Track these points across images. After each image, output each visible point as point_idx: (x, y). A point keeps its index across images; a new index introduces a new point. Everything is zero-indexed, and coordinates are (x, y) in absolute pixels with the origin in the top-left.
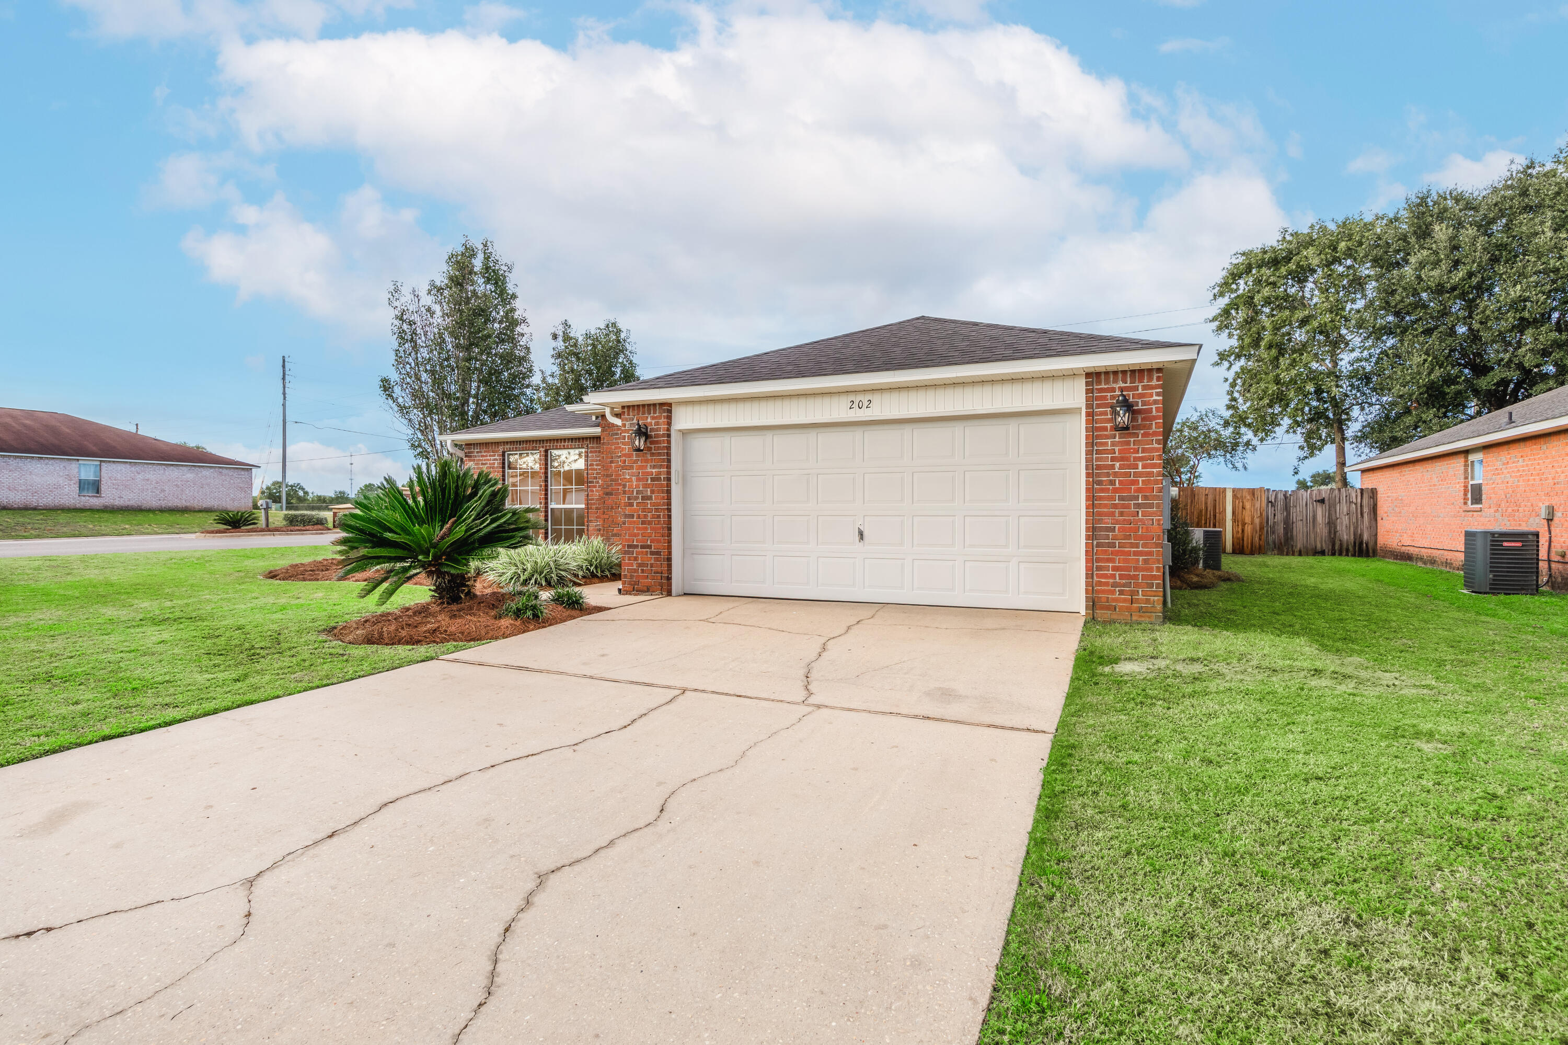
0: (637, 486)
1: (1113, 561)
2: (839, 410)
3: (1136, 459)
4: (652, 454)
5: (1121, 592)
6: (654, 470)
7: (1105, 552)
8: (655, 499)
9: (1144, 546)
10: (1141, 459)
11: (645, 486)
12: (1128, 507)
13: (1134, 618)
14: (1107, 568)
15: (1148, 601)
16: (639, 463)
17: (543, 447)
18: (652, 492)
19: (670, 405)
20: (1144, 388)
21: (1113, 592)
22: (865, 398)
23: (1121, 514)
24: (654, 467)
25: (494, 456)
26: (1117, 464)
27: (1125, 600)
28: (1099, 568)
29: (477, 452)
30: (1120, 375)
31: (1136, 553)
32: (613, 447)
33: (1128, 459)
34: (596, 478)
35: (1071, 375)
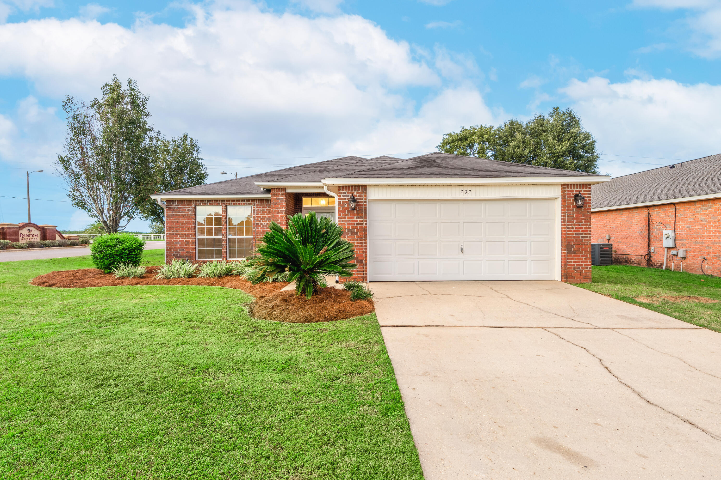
0: (348, 227)
1: (573, 259)
2: (456, 194)
3: (581, 219)
4: (357, 211)
5: (577, 271)
6: (358, 220)
7: (571, 256)
8: (359, 234)
9: (585, 253)
10: (583, 219)
11: (354, 227)
12: (579, 237)
13: (582, 281)
14: (571, 262)
15: (586, 274)
16: (349, 216)
17: (224, 204)
18: (357, 230)
19: (365, 186)
20: (584, 191)
21: (574, 271)
22: (468, 189)
23: (577, 240)
24: (358, 218)
25: (189, 208)
26: (575, 221)
27: (578, 274)
28: (568, 262)
29: (175, 205)
30: (576, 186)
31: (582, 256)
32: (279, 205)
33: (579, 219)
34: (260, 221)
35: (556, 184)
